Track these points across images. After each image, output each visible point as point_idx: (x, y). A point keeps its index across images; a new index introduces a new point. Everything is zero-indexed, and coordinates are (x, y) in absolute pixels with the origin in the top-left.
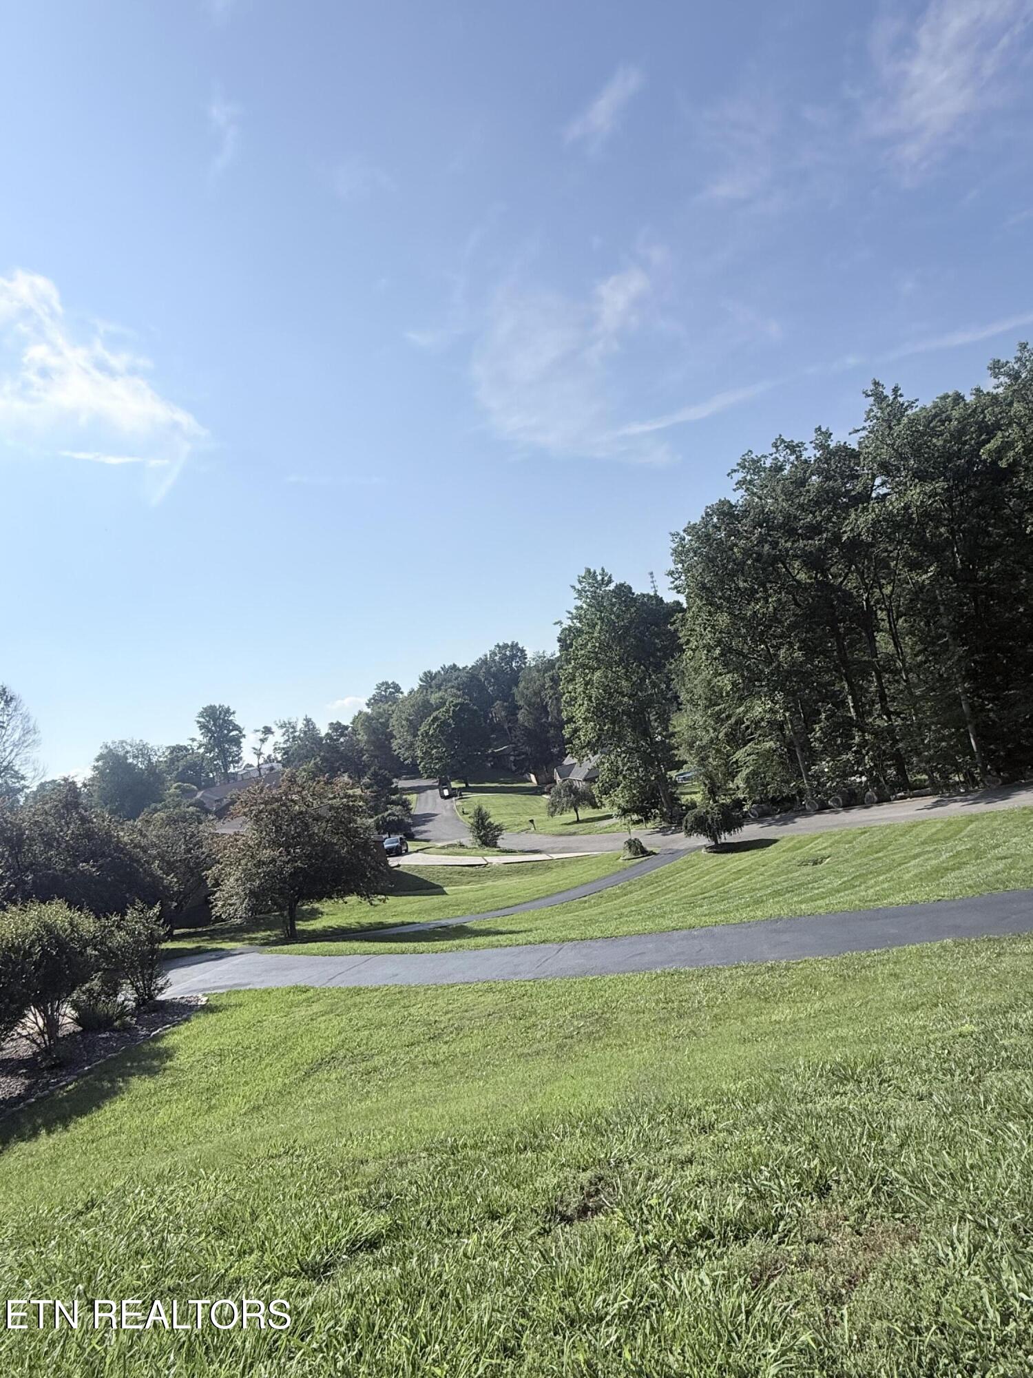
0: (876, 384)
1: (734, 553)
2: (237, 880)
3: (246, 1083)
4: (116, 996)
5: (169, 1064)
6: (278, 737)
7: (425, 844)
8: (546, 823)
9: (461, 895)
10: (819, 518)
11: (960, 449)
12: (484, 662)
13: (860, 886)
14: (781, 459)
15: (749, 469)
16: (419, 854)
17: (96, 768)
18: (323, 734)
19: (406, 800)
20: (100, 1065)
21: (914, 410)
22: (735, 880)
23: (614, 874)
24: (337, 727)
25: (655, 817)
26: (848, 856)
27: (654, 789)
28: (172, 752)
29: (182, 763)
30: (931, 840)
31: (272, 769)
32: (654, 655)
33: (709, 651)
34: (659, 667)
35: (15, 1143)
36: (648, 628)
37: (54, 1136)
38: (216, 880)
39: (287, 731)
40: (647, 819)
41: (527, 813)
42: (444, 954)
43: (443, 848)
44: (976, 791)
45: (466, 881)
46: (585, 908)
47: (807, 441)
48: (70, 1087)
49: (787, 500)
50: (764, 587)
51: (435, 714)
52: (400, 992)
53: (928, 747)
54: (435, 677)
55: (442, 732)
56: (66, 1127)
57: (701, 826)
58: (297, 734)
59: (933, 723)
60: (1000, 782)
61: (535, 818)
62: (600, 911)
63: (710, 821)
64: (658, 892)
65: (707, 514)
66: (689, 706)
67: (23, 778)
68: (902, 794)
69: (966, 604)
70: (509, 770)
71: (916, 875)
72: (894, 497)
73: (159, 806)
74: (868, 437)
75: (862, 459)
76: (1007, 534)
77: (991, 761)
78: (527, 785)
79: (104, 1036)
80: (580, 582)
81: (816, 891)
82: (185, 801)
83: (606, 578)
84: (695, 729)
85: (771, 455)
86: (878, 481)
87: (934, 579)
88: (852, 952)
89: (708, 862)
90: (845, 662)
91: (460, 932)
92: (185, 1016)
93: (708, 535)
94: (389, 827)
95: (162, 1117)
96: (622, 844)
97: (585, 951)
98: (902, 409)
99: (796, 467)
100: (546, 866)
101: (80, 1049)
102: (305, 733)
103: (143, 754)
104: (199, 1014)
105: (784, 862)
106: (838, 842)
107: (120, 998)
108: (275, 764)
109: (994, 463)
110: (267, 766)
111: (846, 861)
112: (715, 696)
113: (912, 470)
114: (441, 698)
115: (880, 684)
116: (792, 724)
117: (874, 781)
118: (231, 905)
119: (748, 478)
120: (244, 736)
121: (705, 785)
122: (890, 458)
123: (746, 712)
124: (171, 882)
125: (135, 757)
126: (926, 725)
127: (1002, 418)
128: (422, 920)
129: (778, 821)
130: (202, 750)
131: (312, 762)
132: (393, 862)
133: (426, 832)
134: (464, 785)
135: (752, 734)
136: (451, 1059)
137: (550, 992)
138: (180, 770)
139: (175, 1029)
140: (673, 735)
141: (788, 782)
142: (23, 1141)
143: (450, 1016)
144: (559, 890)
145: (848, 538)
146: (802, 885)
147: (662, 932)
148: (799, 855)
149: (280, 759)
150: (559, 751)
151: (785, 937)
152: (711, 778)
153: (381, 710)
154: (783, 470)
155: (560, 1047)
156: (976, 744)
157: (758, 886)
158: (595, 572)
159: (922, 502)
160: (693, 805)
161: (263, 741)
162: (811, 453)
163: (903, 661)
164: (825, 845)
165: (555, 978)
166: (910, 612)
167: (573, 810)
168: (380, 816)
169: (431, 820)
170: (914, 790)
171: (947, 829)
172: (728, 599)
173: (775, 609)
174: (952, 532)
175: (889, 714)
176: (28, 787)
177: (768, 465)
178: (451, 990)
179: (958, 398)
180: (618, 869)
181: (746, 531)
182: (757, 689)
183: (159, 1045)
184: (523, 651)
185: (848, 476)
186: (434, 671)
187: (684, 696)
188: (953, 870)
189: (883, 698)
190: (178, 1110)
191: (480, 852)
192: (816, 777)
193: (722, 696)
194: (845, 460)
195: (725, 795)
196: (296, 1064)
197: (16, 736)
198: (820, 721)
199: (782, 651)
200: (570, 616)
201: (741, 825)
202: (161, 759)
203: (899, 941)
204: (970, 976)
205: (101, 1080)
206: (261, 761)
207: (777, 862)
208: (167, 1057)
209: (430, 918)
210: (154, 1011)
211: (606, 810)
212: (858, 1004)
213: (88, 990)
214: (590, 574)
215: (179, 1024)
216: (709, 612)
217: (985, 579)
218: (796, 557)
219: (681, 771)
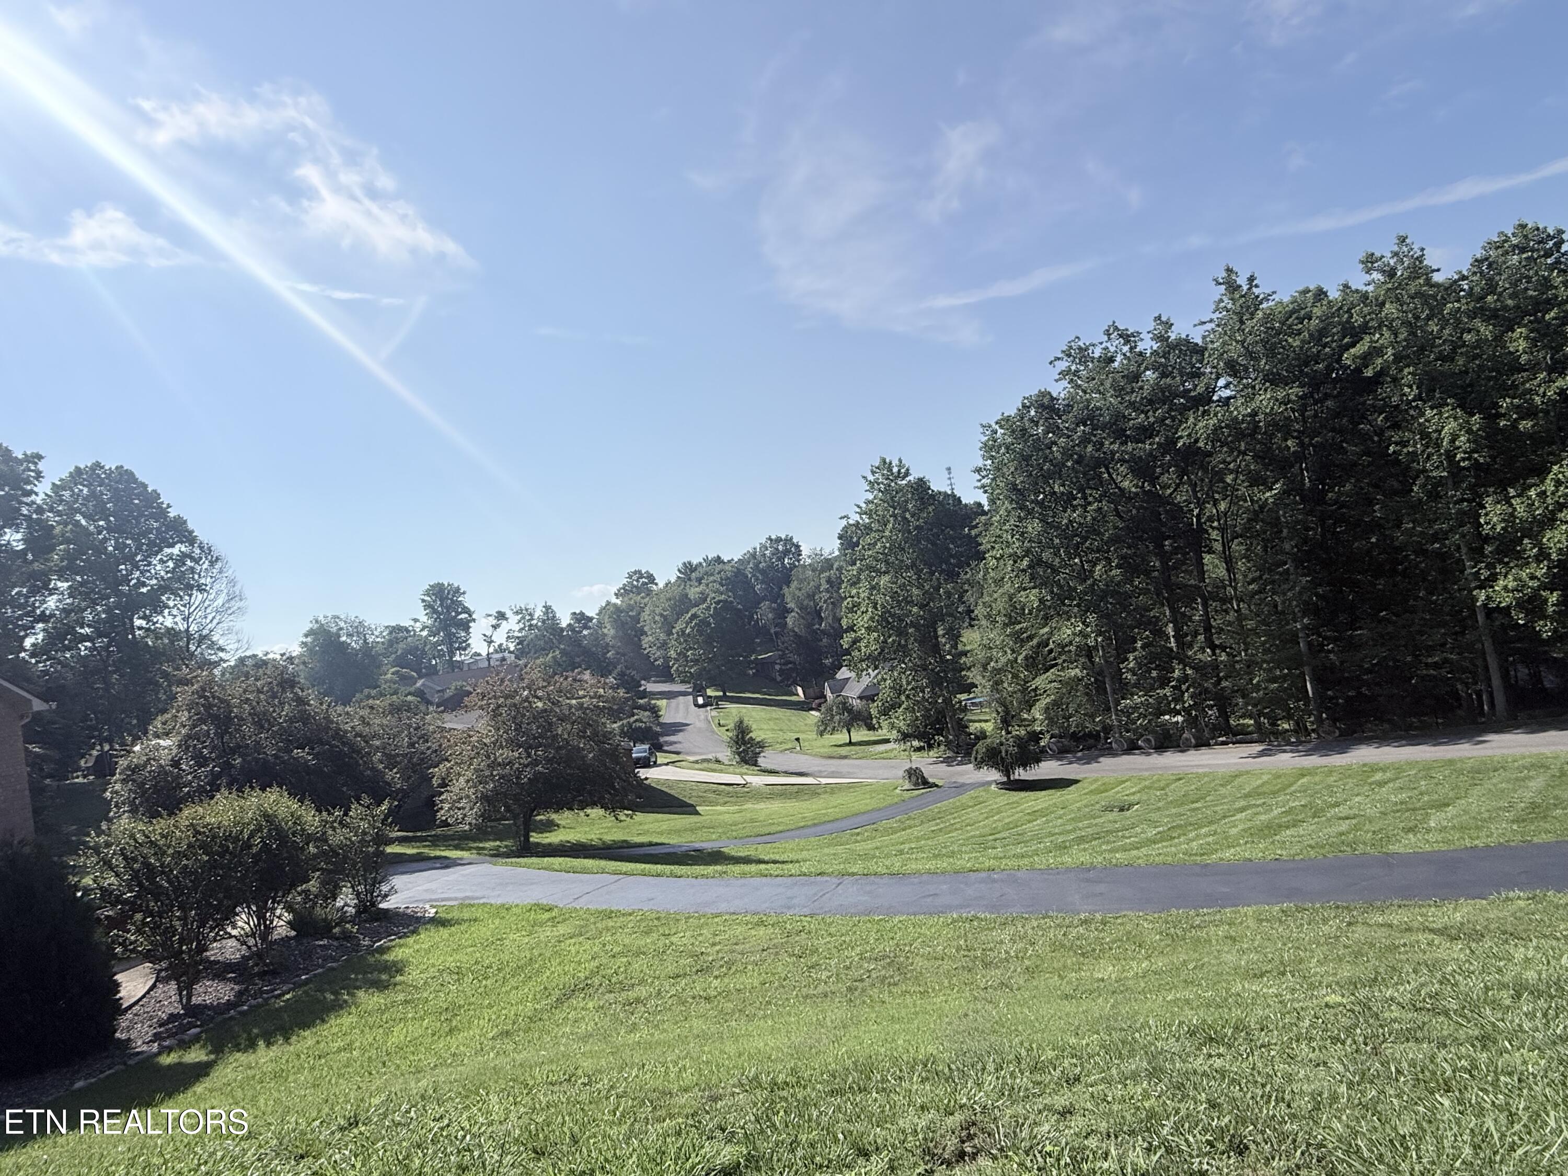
0: (1229, 271)
1: (1052, 452)
2: (468, 781)
3: (490, 1006)
4: (335, 900)
5: (399, 978)
6: (513, 624)
7: (674, 757)
8: (814, 743)
9: (716, 817)
10: (1152, 420)
11: (1319, 352)
12: (754, 555)
13: (1179, 837)
14: (1112, 349)
15: (1075, 358)
16: (669, 767)
17: (304, 644)
18: (564, 624)
19: (655, 706)
20: (319, 974)
21: (1271, 303)
22: (1029, 822)
23: (891, 805)
24: (580, 618)
25: (939, 745)
26: (1160, 804)
27: (941, 714)
28: (391, 633)
29: (402, 645)
30: (1256, 793)
31: (503, 659)
32: (947, 563)
33: (1015, 562)
34: (952, 576)
35: (231, 1052)
36: (943, 531)
37: (274, 1048)
38: (443, 779)
39: (523, 618)
40: (930, 747)
41: (791, 731)
42: (705, 880)
43: (696, 762)
44: (1310, 742)
45: (721, 801)
46: (857, 842)
47: (1144, 331)
48: (288, 996)
49: (1117, 397)
50: (1084, 493)
51: (693, 611)
52: (658, 919)
53: (1257, 688)
54: (695, 569)
55: (700, 632)
56: (287, 1039)
57: (993, 758)
58: (534, 622)
59: (1264, 661)
60: (1337, 733)
61: (801, 736)
62: (874, 845)
63: (1003, 754)
64: (940, 830)
65: (1024, 406)
66: (984, 622)
67: (221, 649)
68: (1224, 739)
69: (1312, 529)
70: (775, 680)
71: (1244, 830)
72: (1240, 401)
73: (374, 692)
74: (1214, 331)
75: (1207, 355)
76: (1364, 454)
77: (1327, 709)
78: (794, 698)
79: (321, 943)
80: (873, 473)
81: (1128, 841)
82: (403, 688)
83: (903, 471)
84: (990, 648)
85: (1101, 343)
86: (1221, 382)
87: (1278, 498)
88: (1178, 909)
89: (998, 800)
90: (1169, 586)
91: (716, 857)
92: (411, 928)
93: (1024, 430)
94: (639, 735)
95: (398, 1035)
96: (901, 773)
97: (868, 888)
98: (1257, 302)
99: (1129, 359)
100: (811, 792)
101: (295, 956)
102: (544, 622)
103: (357, 632)
104: (428, 926)
105: (1086, 806)
106: (1149, 788)
107: (339, 903)
108: (506, 654)
109: (1358, 371)
110: (499, 656)
111: (1159, 809)
112: (1015, 614)
113: (1263, 371)
114: (701, 593)
115: (1206, 613)
116: (1103, 650)
117: (1192, 722)
118: (459, 809)
119: (1073, 368)
120: (474, 620)
121: (998, 713)
122: (1239, 356)
123: (1051, 633)
124: (393, 778)
125: (350, 635)
126: (1257, 663)
127: (1372, 319)
128: (671, 842)
129: (1079, 759)
130: (425, 633)
131: (550, 655)
132: (643, 773)
133: (675, 743)
134: (721, 694)
135: (1055, 659)
136: (725, 994)
137: (833, 930)
138: (399, 653)
139: (402, 941)
140: (965, 654)
141: (1092, 716)
142: (238, 1051)
143: (718, 948)
144: (826, 818)
145: (1184, 443)
146: (1109, 832)
147: (957, 872)
148: (1104, 799)
149: (512, 649)
150: (832, 663)
151: (1101, 888)
152: (1005, 706)
153: (632, 602)
154: (1113, 361)
155: (850, 989)
156: (1312, 687)
157: (1057, 831)
158: (891, 463)
159: (1272, 408)
160: (982, 735)
161: (495, 627)
162: (1147, 345)
163: (1235, 589)
164: (1134, 790)
165: (835, 914)
166: (1246, 533)
167: (845, 730)
168: (625, 722)
169: (681, 731)
170: (1238, 736)
171: (1275, 782)
172: (1041, 504)
173: (1094, 519)
174: (1301, 444)
175: (1213, 647)
176: (225, 661)
177: (1097, 355)
178: (716, 920)
179: (1321, 294)
180: (896, 800)
181: (1067, 428)
182: (1065, 608)
183: (386, 957)
184: (798, 546)
185: (1188, 374)
186: (695, 562)
187: (979, 611)
188: (1288, 827)
189: (1208, 629)
190: (415, 1030)
191: (738, 771)
192: (1127, 712)
193: (1024, 614)
194: (1186, 355)
195: (1019, 726)
196: (546, 988)
197: (220, 602)
198: (1135, 650)
199: (1098, 568)
200: (858, 510)
201: (1038, 761)
202: (379, 640)
203: (1233, 901)
204: (1318, 944)
205: (322, 991)
206: (491, 650)
207: (1078, 805)
208: (397, 972)
209: (680, 840)
210: (376, 920)
211: (883, 733)
212: (1191, 967)
213: (303, 891)
214: (885, 464)
215: (405, 936)
216: (1019, 517)
217: (1336, 502)
218: (1123, 461)
219: (972, 696)
